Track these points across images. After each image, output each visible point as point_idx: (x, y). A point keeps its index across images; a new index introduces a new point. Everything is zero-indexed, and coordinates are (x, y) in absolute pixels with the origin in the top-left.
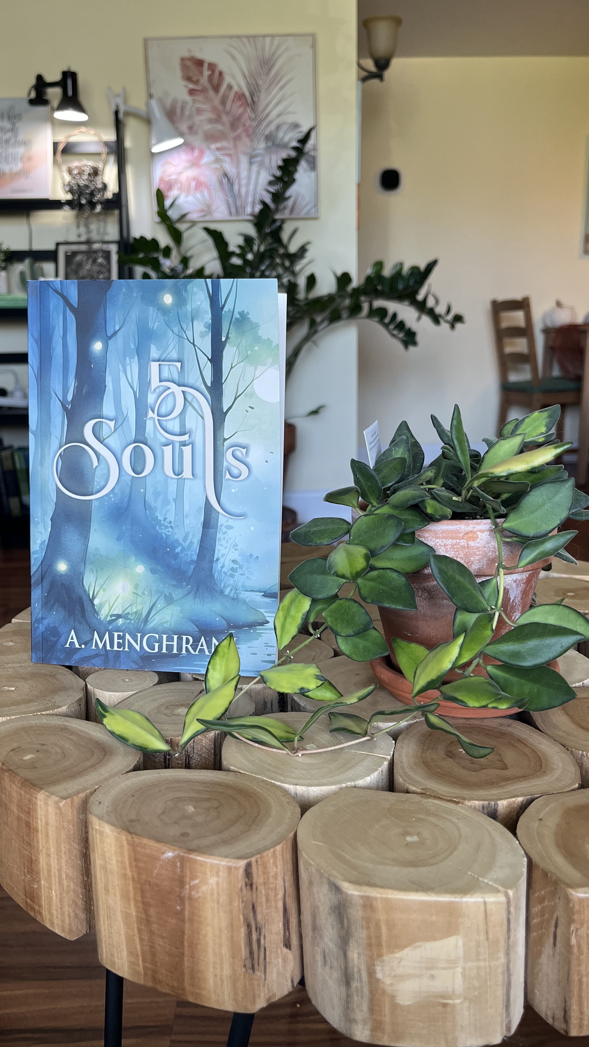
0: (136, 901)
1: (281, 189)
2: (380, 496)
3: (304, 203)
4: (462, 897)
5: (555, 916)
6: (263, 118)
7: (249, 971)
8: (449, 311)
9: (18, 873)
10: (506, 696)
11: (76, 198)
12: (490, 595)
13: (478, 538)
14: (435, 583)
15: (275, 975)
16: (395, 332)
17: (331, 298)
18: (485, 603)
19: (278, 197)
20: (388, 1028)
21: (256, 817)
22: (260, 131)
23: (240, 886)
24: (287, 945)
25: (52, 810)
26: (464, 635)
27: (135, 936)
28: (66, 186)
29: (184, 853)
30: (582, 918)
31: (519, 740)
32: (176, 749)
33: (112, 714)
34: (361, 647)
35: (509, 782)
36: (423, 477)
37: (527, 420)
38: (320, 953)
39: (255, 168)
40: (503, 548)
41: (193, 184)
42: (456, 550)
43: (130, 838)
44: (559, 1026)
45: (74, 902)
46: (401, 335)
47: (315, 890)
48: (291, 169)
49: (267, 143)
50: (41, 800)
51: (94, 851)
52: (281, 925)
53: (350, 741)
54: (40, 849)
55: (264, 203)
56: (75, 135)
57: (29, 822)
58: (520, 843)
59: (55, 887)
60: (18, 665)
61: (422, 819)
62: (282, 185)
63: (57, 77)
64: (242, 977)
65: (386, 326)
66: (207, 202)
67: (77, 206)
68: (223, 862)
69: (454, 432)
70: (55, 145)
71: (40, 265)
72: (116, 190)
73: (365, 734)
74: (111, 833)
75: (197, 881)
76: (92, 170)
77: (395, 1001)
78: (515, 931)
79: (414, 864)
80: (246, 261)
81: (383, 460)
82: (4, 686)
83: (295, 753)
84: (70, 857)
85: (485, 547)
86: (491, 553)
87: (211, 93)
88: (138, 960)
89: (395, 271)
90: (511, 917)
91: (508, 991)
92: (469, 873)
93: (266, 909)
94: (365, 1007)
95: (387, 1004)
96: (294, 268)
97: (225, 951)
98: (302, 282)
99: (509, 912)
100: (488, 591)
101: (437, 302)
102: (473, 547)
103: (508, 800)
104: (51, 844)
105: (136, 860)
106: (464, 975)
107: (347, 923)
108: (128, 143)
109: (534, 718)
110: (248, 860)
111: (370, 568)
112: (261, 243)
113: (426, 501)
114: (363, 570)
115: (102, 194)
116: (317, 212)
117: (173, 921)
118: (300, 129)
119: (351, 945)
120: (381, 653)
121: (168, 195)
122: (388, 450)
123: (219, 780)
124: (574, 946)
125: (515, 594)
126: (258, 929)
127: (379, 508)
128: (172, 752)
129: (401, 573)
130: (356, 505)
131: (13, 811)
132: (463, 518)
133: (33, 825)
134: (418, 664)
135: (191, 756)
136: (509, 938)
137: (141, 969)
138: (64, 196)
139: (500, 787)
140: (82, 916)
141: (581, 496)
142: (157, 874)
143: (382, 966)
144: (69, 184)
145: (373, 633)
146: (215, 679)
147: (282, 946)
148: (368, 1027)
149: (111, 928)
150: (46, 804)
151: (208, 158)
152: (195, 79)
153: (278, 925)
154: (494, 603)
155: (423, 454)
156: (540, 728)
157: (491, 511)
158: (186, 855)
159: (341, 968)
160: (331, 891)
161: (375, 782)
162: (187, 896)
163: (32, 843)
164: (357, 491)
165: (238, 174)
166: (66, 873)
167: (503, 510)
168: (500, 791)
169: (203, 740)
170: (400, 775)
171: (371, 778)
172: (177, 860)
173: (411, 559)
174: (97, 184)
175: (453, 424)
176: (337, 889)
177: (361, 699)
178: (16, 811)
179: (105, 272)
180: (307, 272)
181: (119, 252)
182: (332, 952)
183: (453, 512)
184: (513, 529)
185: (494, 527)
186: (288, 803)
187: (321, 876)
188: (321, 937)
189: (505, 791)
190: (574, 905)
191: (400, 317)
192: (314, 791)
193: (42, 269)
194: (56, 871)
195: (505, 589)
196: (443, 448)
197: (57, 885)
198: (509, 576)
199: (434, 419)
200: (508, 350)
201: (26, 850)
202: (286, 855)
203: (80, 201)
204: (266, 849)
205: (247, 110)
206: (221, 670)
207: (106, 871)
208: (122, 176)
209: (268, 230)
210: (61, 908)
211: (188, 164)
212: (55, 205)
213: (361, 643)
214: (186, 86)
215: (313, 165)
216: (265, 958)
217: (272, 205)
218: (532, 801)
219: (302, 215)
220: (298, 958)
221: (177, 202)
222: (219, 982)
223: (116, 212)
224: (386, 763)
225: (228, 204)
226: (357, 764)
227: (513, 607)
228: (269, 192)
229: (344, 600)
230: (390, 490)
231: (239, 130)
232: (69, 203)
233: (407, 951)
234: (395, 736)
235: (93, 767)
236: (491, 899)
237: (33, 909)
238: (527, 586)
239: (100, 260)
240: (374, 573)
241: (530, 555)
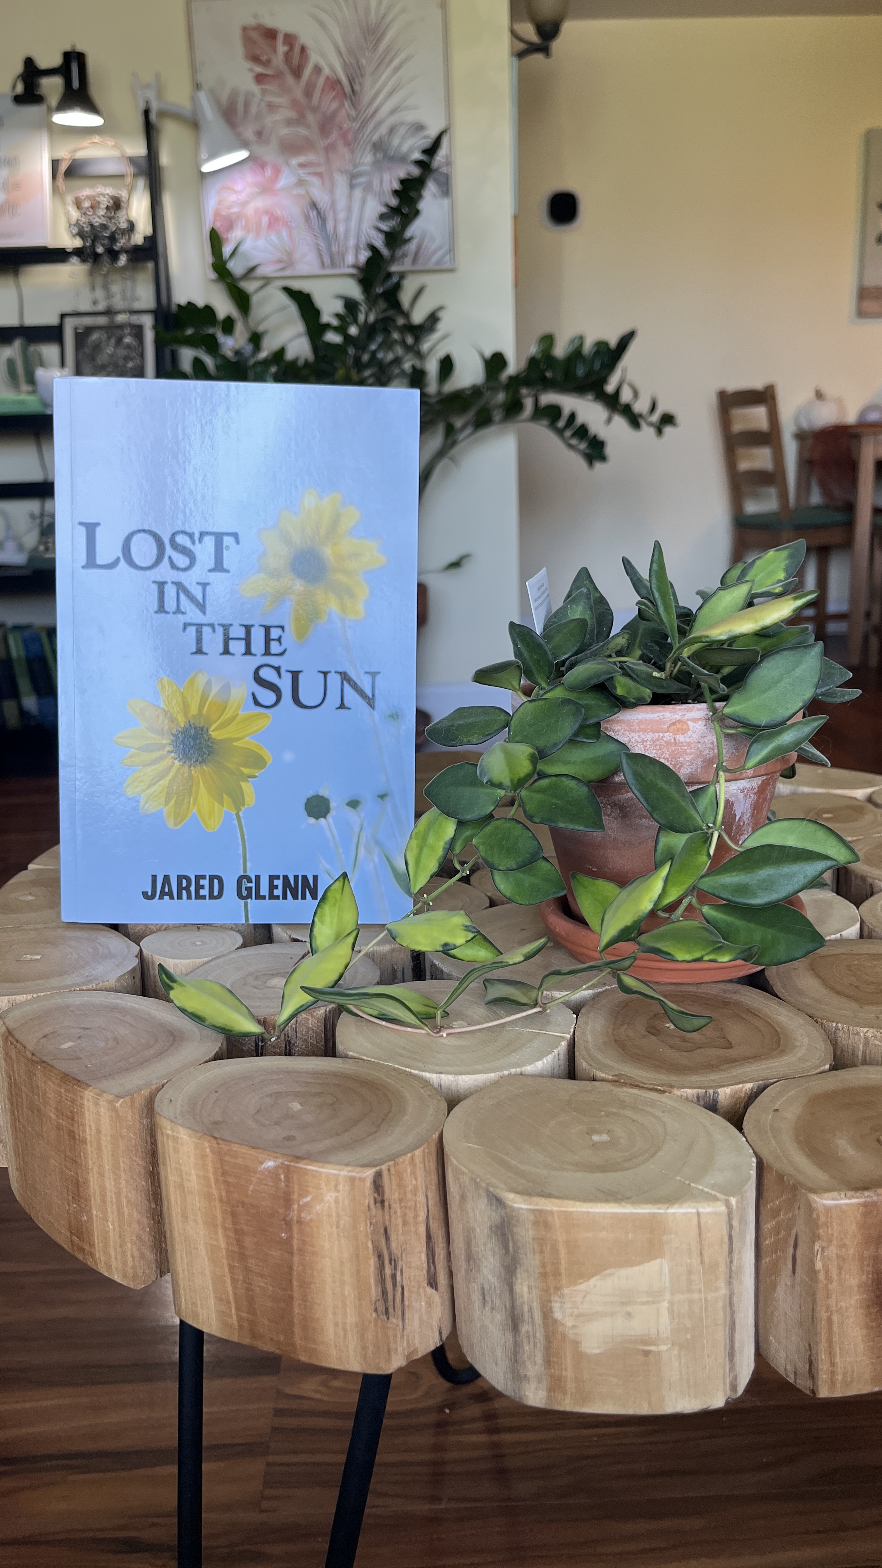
0: (225, 1229)
1: (398, 226)
2: (551, 675)
3: (433, 247)
4: (668, 1208)
5: (794, 1232)
6: (369, 116)
7: (381, 1317)
8: (653, 408)
9: (60, 1202)
10: (727, 945)
11: (88, 244)
12: (706, 809)
13: (689, 730)
14: (630, 795)
15: (416, 1323)
16: (574, 442)
17: (476, 392)
18: (699, 819)
19: (394, 239)
20: (570, 1385)
21: (387, 1115)
22: (365, 137)
23: (367, 1204)
24: (433, 1283)
25: (105, 1114)
26: (670, 864)
27: (224, 1276)
28: (72, 227)
29: (290, 1162)
30: (830, 1232)
31: (751, 1012)
32: (272, 1033)
33: (182, 985)
34: (527, 885)
35: (733, 1064)
36: (612, 645)
37: (758, 563)
38: (478, 1290)
39: (358, 193)
40: (724, 744)
41: (265, 220)
42: (658, 747)
43: (215, 1145)
44: (803, 1384)
45: (139, 1237)
46: (583, 446)
47: (469, 1205)
48: (413, 194)
49: (375, 154)
50: (88, 1100)
51: (165, 1164)
52: (424, 1257)
53: (513, 1014)
54: (90, 1168)
55: (373, 248)
56: (84, 148)
57: (74, 1132)
58: (747, 1141)
59: (112, 1216)
60: (43, 926)
61: (614, 1113)
62: (399, 220)
63: (56, 61)
64: (373, 1324)
65: (560, 432)
66: (288, 249)
67: (91, 258)
68: (344, 1172)
69: (654, 581)
70: (55, 163)
71: (37, 348)
72: (149, 231)
73: (535, 1005)
74: (188, 1138)
75: (308, 1199)
76: (111, 201)
77: (580, 1349)
78: (740, 1252)
79: (603, 1169)
80: (347, 338)
81: (555, 623)
82: (25, 954)
83: (438, 1033)
84: (132, 1176)
85: (699, 742)
86: (707, 752)
87: (290, 80)
88: (230, 1308)
89: (571, 349)
90: (733, 1233)
91: (732, 1333)
92: (678, 1178)
93: (403, 1234)
94: (539, 1359)
95: (569, 1354)
96: (420, 347)
97: (349, 1291)
98: (432, 367)
99: (731, 1227)
100: (704, 802)
101: (636, 394)
102: (682, 742)
103: (733, 1087)
104: (106, 1161)
105: (224, 1173)
106: (671, 1312)
107: (513, 1247)
108: (165, 159)
109: (771, 983)
110: (378, 1168)
111: (538, 774)
112: (370, 309)
113: (614, 679)
114: (528, 776)
115: (127, 237)
116: (452, 261)
117: (276, 1254)
118: (426, 133)
119: (519, 1275)
120: (555, 893)
121: (227, 238)
122: (561, 608)
123: (333, 1069)
124: (819, 1271)
125: (742, 810)
126: (393, 1261)
127: (551, 690)
128: (266, 1036)
129: (582, 781)
130: (518, 688)
131: (50, 1118)
132: (669, 703)
133: (79, 1136)
134: (605, 906)
135: (293, 1042)
136: (731, 1262)
137: (234, 1320)
138: (71, 242)
139: (722, 1070)
140: (151, 1256)
141: (834, 668)
142: (252, 1191)
143: (561, 1302)
144: (77, 223)
145: (545, 866)
146: (324, 933)
147: (426, 1285)
148: (544, 1384)
149: (192, 1267)
150: (97, 1104)
151: (285, 180)
152: (264, 58)
153: (420, 1258)
154: (712, 819)
155: (612, 614)
156: (778, 994)
157: (707, 693)
158: (292, 1164)
159: (506, 1306)
160: (491, 1205)
161: (549, 1069)
162: (295, 1218)
163: (78, 1160)
164: (519, 666)
165: (333, 203)
166: (127, 1197)
167: (723, 689)
168: (722, 1076)
169: (308, 1020)
170: (584, 1058)
171: (543, 1063)
172: (281, 1171)
173: (595, 761)
174: (119, 223)
175: (652, 570)
176: (498, 1202)
177: (528, 957)
178: (53, 1116)
179: (135, 358)
180: (441, 353)
181: (155, 327)
182: (493, 1287)
183: (654, 694)
184: (738, 716)
185: (711, 713)
186: (429, 1096)
187: (477, 1186)
188: (479, 1270)
189: (728, 1075)
190: (818, 1216)
191: (580, 420)
192: (465, 1081)
193: (40, 355)
194: (113, 1196)
195: (727, 802)
196: (638, 603)
197: (116, 1214)
198: (733, 783)
199: (626, 563)
200: (744, 466)
201: (70, 1170)
202: (429, 1162)
203: (94, 249)
204: (403, 1154)
205: (344, 105)
206: (331, 923)
207: (184, 1192)
208: (157, 209)
209: (380, 290)
210: (121, 1246)
211: (257, 190)
212: (56, 256)
213: (527, 880)
214: (251, 70)
215: (446, 189)
216: (403, 1300)
217: (385, 252)
218: (765, 1087)
219: (431, 265)
220: (448, 1302)
221: (242, 249)
222: (341, 1333)
223: (150, 265)
224: (564, 1044)
225: (319, 249)
226: (523, 1045)
227: (739, 828)
228: (379, 230)
229: (503, 821)
230: (566, 666)
231: (333, 136)
232: (78, 252)
233: (593, 1281)
234: (577, 1009)
235: (159, 1055)
236: (706, 1209)
237: (82, 1250)
238: (759, 798)
239: (127, 340)
240: (544, 782)
241: (763, 751)
